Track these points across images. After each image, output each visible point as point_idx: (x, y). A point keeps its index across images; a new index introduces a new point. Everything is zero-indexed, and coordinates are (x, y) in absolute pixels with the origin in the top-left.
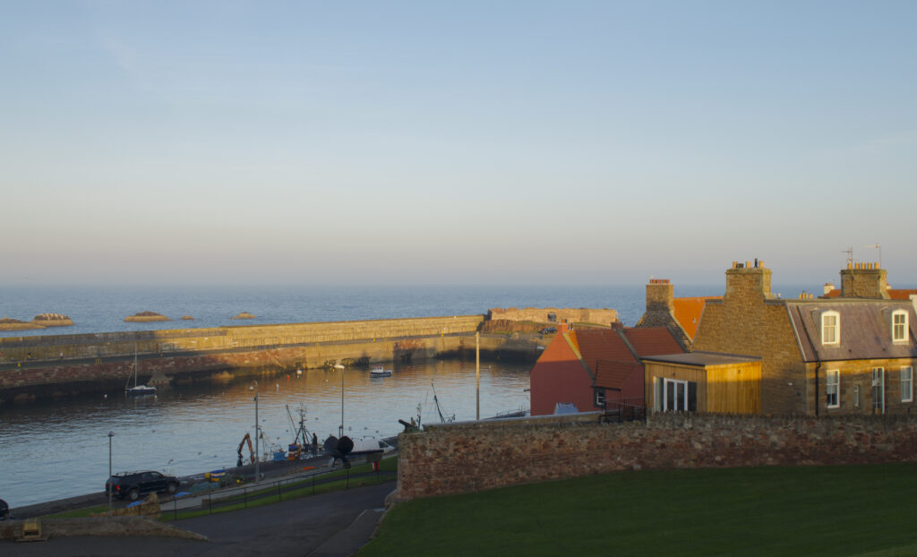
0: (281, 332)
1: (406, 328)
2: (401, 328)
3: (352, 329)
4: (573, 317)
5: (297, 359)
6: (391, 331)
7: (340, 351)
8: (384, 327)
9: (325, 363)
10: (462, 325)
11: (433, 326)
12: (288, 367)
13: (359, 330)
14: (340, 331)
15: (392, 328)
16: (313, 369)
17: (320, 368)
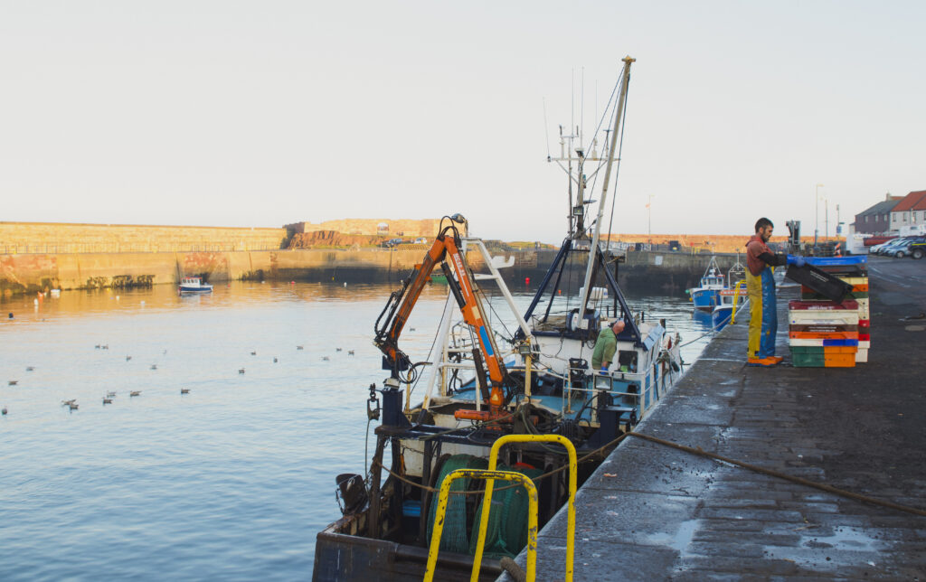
0: (10, 234)
1: (191, 240)
2: (185, 240)
3: (117, 236)
4: (411, 230)
5: (43, 273)
6: (171, 243)
7: (111, 265)
8: (160, 236)
9: (89, 282)
10: (261, 240)
11: (227, 240)
12: (30, 285)
13: (126, 239)
14: (100, 239)
15: (172, 239)
16: (70, 290)
17: (81, 289)
